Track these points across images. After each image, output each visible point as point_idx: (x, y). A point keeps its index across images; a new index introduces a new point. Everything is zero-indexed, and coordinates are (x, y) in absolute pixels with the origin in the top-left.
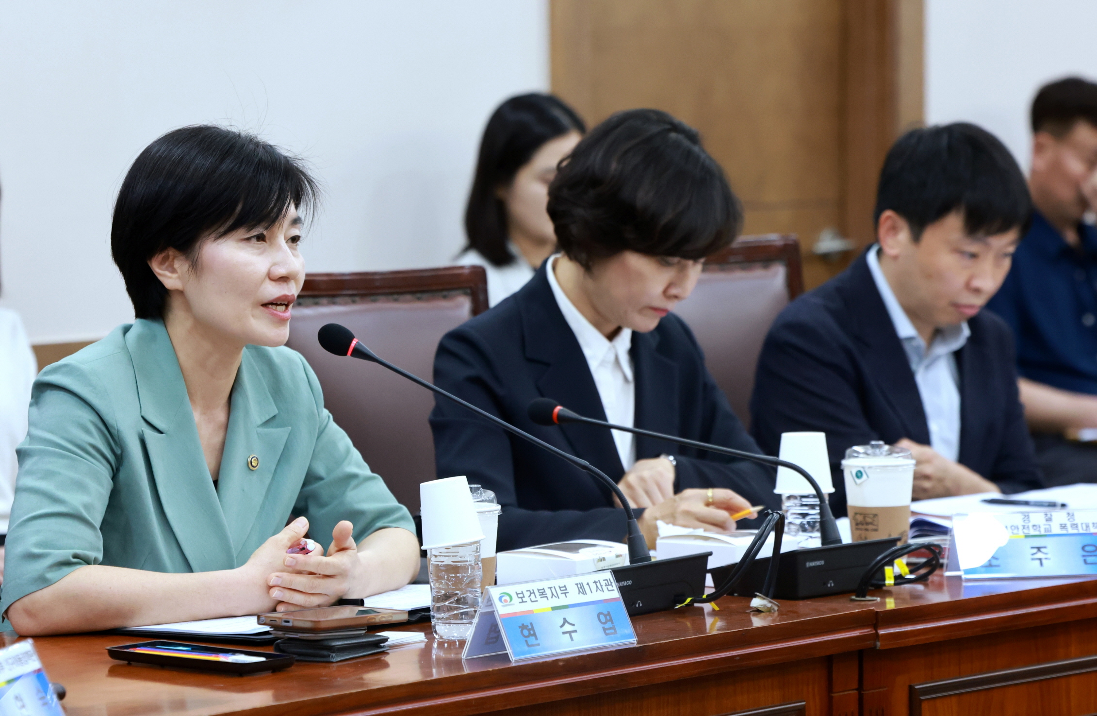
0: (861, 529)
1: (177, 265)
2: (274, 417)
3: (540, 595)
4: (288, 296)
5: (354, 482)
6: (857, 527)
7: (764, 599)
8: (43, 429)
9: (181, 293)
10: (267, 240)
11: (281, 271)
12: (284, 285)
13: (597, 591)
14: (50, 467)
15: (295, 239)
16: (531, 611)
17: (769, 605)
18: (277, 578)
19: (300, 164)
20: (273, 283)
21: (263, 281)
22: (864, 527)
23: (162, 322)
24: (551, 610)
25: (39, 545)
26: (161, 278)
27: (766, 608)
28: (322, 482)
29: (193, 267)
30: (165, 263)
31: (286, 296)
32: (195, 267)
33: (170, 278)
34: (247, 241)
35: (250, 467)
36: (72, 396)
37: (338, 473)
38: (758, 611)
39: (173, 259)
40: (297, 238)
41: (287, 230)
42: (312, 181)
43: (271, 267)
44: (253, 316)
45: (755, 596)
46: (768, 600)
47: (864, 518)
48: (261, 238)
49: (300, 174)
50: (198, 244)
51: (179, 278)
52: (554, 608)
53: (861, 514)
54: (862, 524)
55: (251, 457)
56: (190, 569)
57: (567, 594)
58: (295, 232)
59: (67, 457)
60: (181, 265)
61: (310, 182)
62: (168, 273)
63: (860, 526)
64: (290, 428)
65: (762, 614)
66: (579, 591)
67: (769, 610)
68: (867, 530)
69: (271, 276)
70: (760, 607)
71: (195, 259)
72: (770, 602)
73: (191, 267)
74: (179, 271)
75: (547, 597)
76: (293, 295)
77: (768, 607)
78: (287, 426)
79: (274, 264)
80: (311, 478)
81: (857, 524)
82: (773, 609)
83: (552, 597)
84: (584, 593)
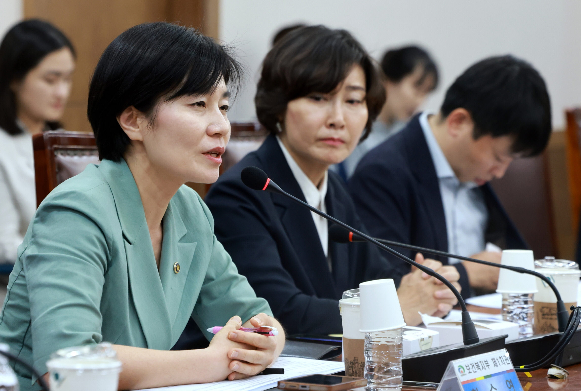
0: (547, 319)
1: (139, 121)
2: (185, 235)
3: (477, 367)
4: (220, 148)
5: (235, 282)
6: (543, 317)
7: (560, 369)
8: (56, 241)
9: (141, 143)
10: (206, 106)
11: (216, 129)
12: (217, 140)
13: (502, 364)
14: (69, 269)
15: (224, 108)
16: (474, 380)
17: (563, 374)
18: (236, 352)
19: (230, 52)
20: (210, 138)
21: (202, 136)
22: (550, 317)
23: (125, 163)
24: (483, 378)
25: (69, 328)
26: (126, 132)
27: (561, 375)
28: (213, 282)
29: (151, 123)
30: (129, 121)
31: (219, 148)
32: (153, 124)
33: (134, 131)
34: (190, 106)
35: (175, 270)
36: (80, 216)
37: (225, 275)
38: (553, 377)
39: (136, 118)
40: (226, 107)
41: (220, 100)
42: (238, 65)
43: (209, 126)
44: (196, 161)
45: (551, 367)
46: (563, 370)
47: (550, 310)
48: (201, 104)
49: (230, 61)
50: (155, 108)
51: (140, 131)
52: (486, 377)
53: (547, 308)
54: (548, 315)
55: (176, 264)
56: (146, 345)
57: (489, 367)
58: (226, 102)
59: (78, 262)
60: (142, 122)
61: (236, 65)
62: (131, 128)
63: (546, 316)
64: (196, 243)
65: (559, 380)
66: (494, 365)
67: (563, 378)
68: (551, 319)
69: (208, 133)
70: (557, 375)
71: (153, 118)
72: (565, 371)
73: (150, 124)
74: (140, 126)
75: (480, 369)
76: (223, 148)
77: (562, 375)
78: (194, 242)
79: (211, 124)
80: (208, 279)
81: (544, 315)
82: (565, 376)
83: (483, 369)
84: (497, 366)
